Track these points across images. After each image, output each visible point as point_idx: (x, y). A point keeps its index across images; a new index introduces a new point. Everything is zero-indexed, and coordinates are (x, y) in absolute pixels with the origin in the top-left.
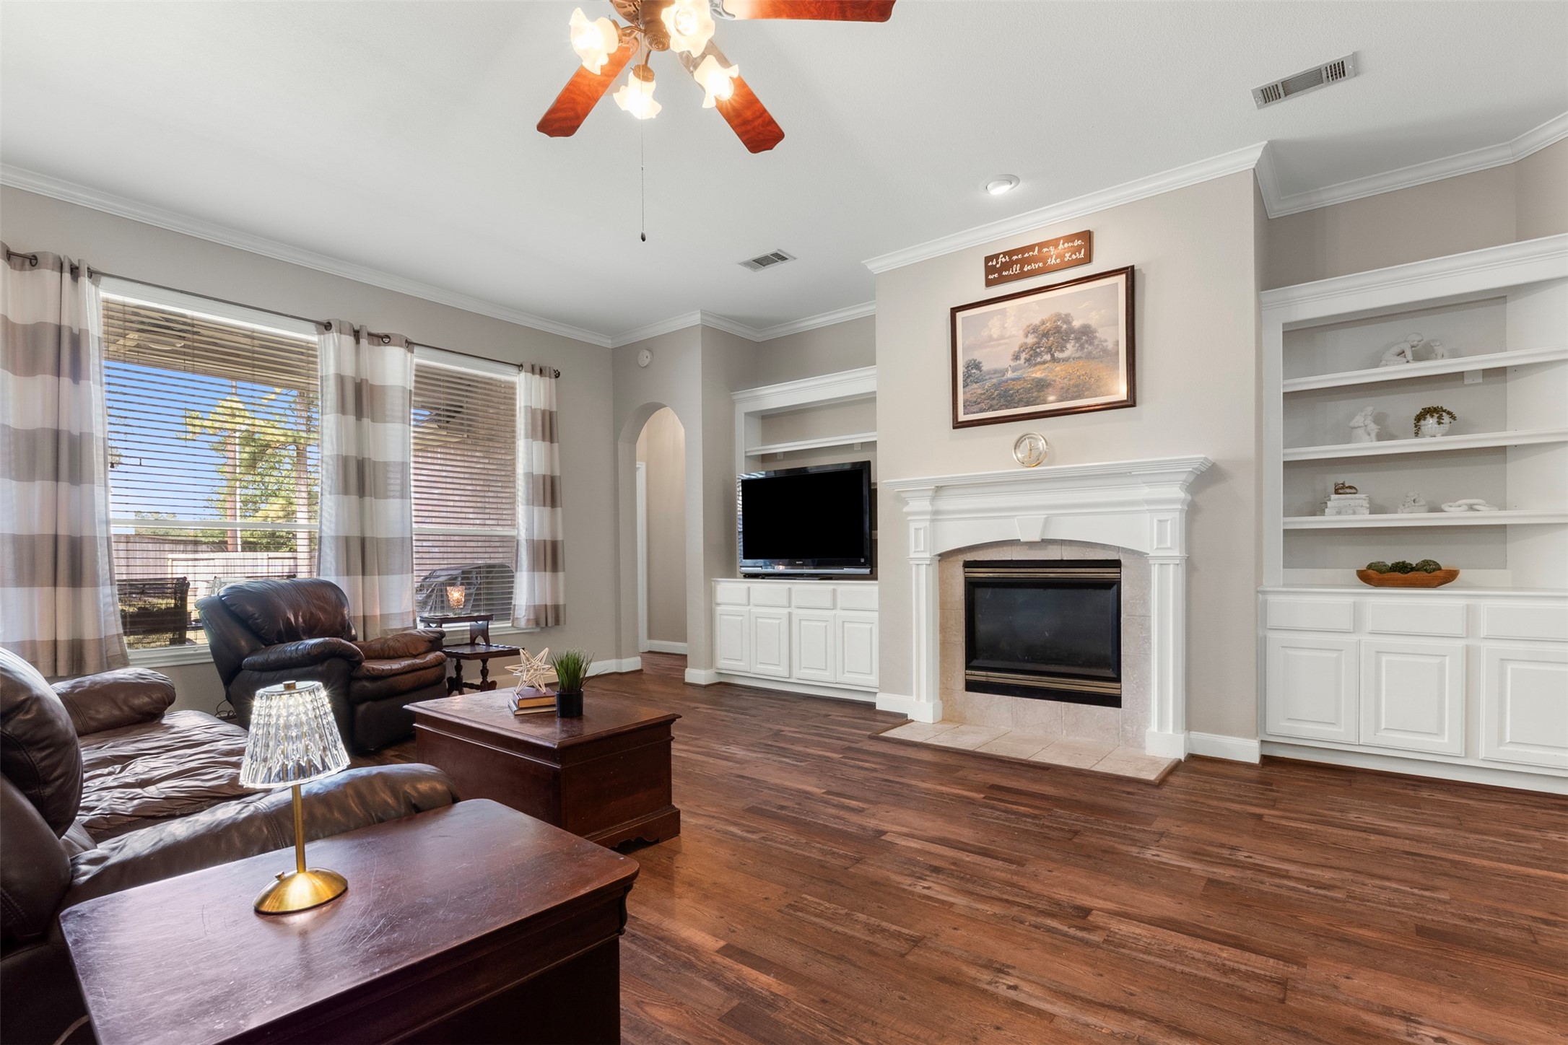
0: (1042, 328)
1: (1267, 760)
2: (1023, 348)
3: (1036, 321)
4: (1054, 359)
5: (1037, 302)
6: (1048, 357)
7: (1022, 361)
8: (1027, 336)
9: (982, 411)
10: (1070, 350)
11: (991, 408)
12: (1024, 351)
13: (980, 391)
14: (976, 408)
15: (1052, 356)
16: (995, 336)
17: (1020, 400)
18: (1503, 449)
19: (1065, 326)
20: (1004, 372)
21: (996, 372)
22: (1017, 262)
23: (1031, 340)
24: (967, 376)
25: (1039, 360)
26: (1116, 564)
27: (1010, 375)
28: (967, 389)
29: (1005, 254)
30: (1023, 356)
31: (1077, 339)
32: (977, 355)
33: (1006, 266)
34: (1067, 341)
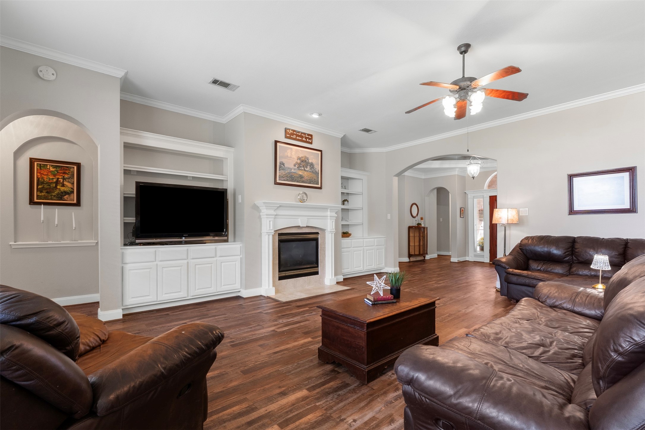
0: (302, 159)
1: (344, 279)
2: (297, 163)
3: (300, 156)
4: (304, 170)
5: (301, 150)
6: (303, 168)
7: (296, 167)
8: (298, 160)
9: (284, 180)
10: (308, 169)
11: (287, 180)
12: (297, 164)
13: (284, 173)
14: (282, 179)
15: (304, 169)
16: (289, 156)
17: (296, 180)
18: (348, 209)
19: (307, 161)
20: (291, 169)
21: (289, 168)
22: (295, 134)
23: (299, 161)
24: (280, 167)
25: (301, 168)
26: (317, 233)
27: (293, 171)
28: (280, 171)
29: (292, 130)
30: (297, 166)
31: (310, 166)
32: (284, 161)
33: (293, 134)
34: (308, 165)
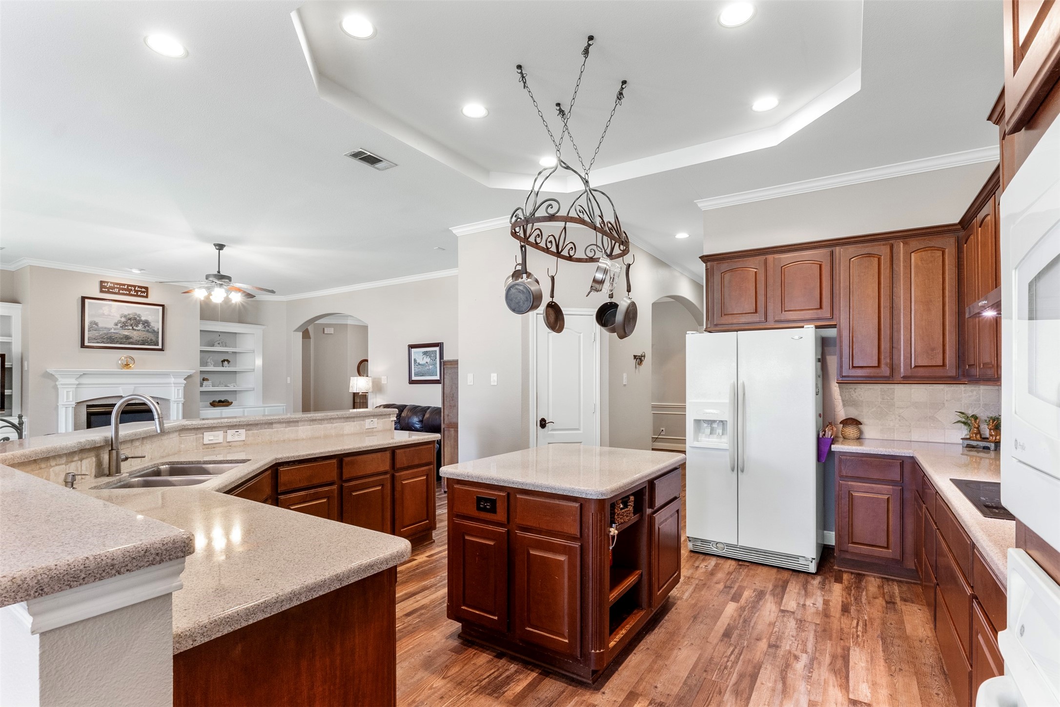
0: (129, 316)
2: (120, 322)
3: (126, 313)
4: (133, 329)
5: (127, 306)
6: (131, 328)
7: (119, 327)
8: (121, 318)
9: (97, 343)
10: (140, 327)
11: (103, 342)
12: (120, 323)
13: (97, 335)
14: (95, 341)
15: (133, 327)
16: (105, 314)
17: (118, 341)
19: (138, 318)
20: (110, 329)
21: (105, 328)
22: (117, 288)
23: (123, 319)
24: (90, 327)
25: (126, 328)
27: (112, 331)
28: (90, 332)
29: (111, 283)
30: (119, 325)
31: (143, 324)
32: (97, 320)
33: (114, 288)
34: (139, 324)
